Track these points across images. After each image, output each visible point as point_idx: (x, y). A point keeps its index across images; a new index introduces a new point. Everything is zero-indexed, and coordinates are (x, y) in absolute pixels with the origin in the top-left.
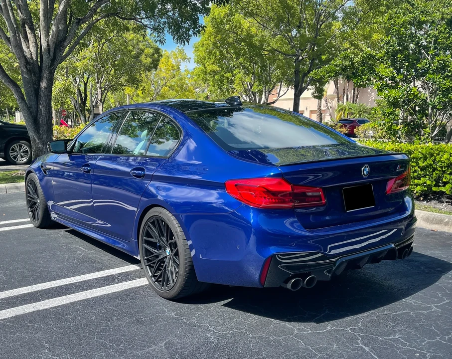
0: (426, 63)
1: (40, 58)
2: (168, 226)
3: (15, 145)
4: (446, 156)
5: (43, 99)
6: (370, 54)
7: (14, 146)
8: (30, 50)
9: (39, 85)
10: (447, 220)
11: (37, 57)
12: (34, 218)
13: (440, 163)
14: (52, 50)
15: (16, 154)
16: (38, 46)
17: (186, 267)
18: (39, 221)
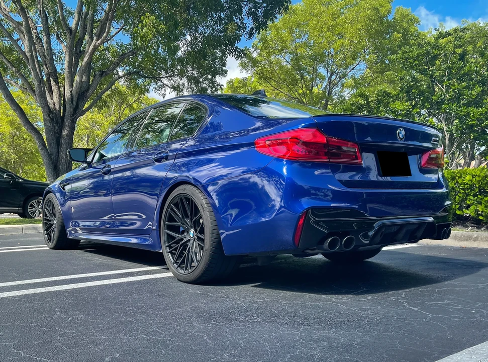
0: (441, 94)
1: (63, 110)
2: (192, 201)
3: (34, 201)
4: (468, 177)
5: (64, 146)
6: (384, 92)
7: (33, 203)
8: (54, 101)
9: (61, 133)
10: (475, 236)
11: (60, 109)
12: (50, 241)
13: (462, 185)
14: (75, 99)
15: (34, 209)
16: (61, 96)
17: (212, 241)
18: (54, 242)
